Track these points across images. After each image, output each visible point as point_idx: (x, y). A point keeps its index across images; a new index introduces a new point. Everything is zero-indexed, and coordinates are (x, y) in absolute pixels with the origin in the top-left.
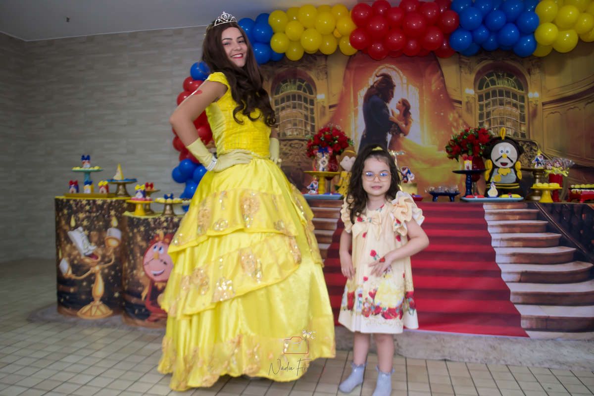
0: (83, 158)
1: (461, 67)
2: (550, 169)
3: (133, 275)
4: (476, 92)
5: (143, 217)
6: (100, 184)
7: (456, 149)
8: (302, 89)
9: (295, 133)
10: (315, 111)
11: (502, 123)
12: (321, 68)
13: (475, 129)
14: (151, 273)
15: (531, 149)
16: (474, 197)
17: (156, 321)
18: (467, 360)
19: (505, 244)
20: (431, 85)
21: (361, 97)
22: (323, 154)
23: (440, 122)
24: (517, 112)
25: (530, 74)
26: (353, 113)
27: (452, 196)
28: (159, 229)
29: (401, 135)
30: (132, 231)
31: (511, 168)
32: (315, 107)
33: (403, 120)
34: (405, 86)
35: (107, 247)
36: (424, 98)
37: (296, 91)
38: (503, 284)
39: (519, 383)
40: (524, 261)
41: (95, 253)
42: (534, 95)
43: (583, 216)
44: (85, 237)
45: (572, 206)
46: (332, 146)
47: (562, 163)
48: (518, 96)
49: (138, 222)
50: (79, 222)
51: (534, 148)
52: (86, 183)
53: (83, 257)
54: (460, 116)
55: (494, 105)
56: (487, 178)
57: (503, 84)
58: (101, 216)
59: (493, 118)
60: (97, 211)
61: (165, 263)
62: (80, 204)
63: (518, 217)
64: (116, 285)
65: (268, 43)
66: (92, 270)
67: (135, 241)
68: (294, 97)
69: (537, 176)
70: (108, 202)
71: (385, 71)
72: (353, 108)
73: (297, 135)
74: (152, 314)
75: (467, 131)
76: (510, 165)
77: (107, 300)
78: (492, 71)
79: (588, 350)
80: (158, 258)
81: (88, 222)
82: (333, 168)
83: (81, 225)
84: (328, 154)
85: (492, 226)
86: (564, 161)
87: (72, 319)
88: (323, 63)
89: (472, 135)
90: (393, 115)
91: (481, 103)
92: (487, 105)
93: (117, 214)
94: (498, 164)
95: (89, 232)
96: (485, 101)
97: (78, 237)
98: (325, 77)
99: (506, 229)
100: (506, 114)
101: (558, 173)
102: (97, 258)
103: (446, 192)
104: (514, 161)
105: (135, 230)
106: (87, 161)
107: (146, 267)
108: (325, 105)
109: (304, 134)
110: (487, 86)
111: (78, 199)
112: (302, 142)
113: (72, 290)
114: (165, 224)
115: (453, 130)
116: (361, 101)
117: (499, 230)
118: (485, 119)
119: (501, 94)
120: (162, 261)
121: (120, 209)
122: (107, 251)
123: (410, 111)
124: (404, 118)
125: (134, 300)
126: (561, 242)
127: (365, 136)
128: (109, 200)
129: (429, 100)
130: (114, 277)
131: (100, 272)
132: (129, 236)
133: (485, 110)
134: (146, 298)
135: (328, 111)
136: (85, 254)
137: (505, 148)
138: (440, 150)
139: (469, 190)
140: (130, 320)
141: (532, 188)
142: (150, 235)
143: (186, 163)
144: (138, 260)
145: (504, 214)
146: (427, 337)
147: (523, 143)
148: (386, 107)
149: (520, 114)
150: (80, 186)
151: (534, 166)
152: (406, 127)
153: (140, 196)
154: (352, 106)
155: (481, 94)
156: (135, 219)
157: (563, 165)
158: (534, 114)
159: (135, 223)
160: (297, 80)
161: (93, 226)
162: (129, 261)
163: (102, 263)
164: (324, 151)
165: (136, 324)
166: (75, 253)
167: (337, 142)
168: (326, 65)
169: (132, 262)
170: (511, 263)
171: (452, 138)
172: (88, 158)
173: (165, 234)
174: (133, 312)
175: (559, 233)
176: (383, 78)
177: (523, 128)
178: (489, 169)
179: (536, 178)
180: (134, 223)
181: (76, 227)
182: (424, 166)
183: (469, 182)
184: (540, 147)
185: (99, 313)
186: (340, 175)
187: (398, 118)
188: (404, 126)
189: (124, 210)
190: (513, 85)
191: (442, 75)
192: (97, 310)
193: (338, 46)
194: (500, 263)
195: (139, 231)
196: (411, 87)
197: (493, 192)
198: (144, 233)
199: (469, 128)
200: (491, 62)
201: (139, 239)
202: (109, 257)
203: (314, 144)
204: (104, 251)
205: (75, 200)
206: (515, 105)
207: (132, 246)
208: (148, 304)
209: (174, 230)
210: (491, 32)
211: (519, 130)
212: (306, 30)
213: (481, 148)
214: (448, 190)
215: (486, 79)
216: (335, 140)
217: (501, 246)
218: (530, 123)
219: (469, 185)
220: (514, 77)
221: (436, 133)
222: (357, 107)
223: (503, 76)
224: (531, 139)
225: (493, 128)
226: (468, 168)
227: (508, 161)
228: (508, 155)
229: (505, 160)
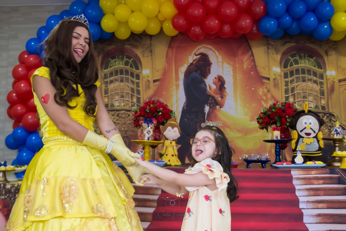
1: (268, 48)
4: (282, 71)
7: (266, 120)
8: (129, 65)
9: (122, 104)
10: (140, 85)
11: (305, 97)
12: (146, 46)
13: (282, 103)
15: (331, 120)
16: (283, 164)
19: (311, 205)
20: (243, 63)
21: (182, 73)
22: (148, 124)
23: (251, 96)
24: (317, 88)
25: (327, 56)
26: (175, 87)
27: (264, 163)
29: (218, 107)
31: (314, 137)
32: (140, 81)
33: (219, 94)
34: (221, 63)
36: (237, 74)
37: (123, 66)
40: (328, 221)
42: (331, 73)
46: (157, 118)
48: (318, 74)
51: (333, 119)
54: (268, 91)
55: (297, 82)
56: (293, 147)
57: (305, 64)
59: (297, 93)
63: (321, 181)
65: (99, 24)
68: (122, 72)
69: (337, 145)
71: (203, 50)
72: (175, 82)
73: (124, 106)
75: (275, 105)
76: (313, 135)
78: (295, 52)
82: (157, 137)
84: (153, 125)
85: (299, 190)
88: (149, 42)
89: (280, 109)
90: (210, 89)
91: (287, 79)
92: (292, 81)
94: (303, 134)
96: (289, 78)
98: (150, 55)
99: (312, 193)
100: (308, 90)
103: (258, 159)
104: (317, 131)
108: (149, 79)
109: (130, 105)
110: (291, 65)
112: (129, 113)
115: (263, 103)
116: (182, 76)
117: (306, 193)
118: (290, 94)
119: (303, 72)
123: (225, 86)
124: (219, 92)
127: (185, 108)
129: (242, 76)
133: (290, 86)
135: (152, 84)
137: (308, 120)
138: (252, 120)
139: (278, 157)
141: (332, 155)
143: (19, 131)
145: (310, 179)
147: (323, 115)
148: (205, 82)
149: (320, 89)
151: (334, 135)
152: (221, 100)
155: (285, 72)
158: (332, 89)
160: (125, 57)
164: (149, 122)
167: (160, 113)
168: (151, 44)
170: (317, 223)
171: (262, 111)
176: (201, 56)
177: (323, 102)
178: (295, 139)
179: (336, 146)
182: (239, 135)
183: (278, 150)
184: (338, 118)
186: (163, 143)
187: (215, 92)
188: (220, 99)
190: (313, 64)
191: (253, 55)
193: (162, 28)
194: (307, 223)
196: (226, 65)
197: (299, 159)
199: (277, 102)
200: (294, 44)
203: (140, 115)
206: (315, 82)
209: (6, 197)
210: (294, 19)
211: (319, 104)
212: (133, 13)
213: (288, 120)
214: (260, 158)
215: (290, 60)
216: (159, 112)
217: (308, 208)
218: (329, 97)
219: (278, 153)
220: (314, 57)
221: (248, 105)
222: (178, 82)
223: (305, 56)
224: (330, 111)
225: (297, 101)
226: (277, 137)
227: (311, 132)
228: (310, 126)
229: (308, 131)
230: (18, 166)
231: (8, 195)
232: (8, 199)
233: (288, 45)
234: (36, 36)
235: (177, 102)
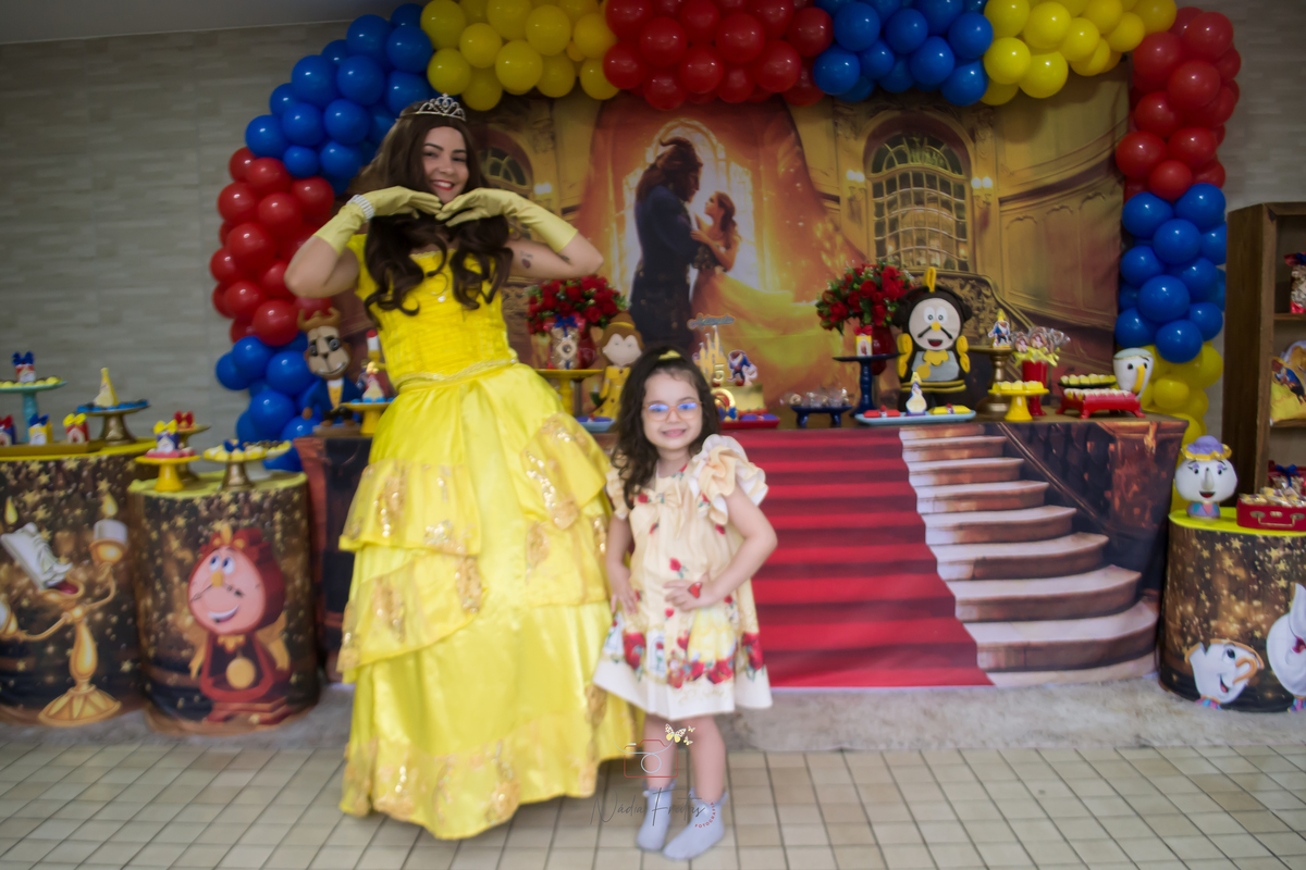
0: (17, 359)
1: (836, 124)
2: (1023, 352)
3: (166, 624)
4: (867, 178)
5: (181, 496)
6: (68, 420)
7: (839, 308)
8: (501, 173)
11: (921, 241)
12: (540, 125)
13: (875, 267)
14: (208, 617)
15: (980, 294)
16: (880, 416)
17: (227, 719)
18: (882, 747)
19: (943, 506)
20: (776, 162)
21: (630, 189)
22: (565, 329)
23: (797, 242)
24: (949, 218)
25: (974, 141)
26: (614, 225)
27: (834, 414)
28: (220, 519)
29: (718, 270)
30: (157, 527)
31: (948, 350)
33: (721, 238)
34: (723, 164)
35: (97, 563)
36: (763, 190)
38: (942, 585)
39: (986, 785)
40: (979, 538)
41: (70, 580)
42: (982, 183)
43: (1088, 445)
44: (42, 545)
45: (1068, 427)
46: (584, 313)
47: (1048, 339)
48: (952, 184)
49: (173, 508)
50: (27, 513)
51: (985, 291)
52: (35, 420)
53: (41, 590)
54: (837, 229)
55: (904, 205)
56: (902, 371)
57: (923, 161)
58: (76, 496)
59: (904, 232)
60: (67, 484)
61: (239, 593)
62: (24, 471)
63: (966, 453)
64: (124, 645)
65: (423, 74)
66: (66, 618)
67: (166, 549)
69: (999, 363)
70: (90, 464)
72: (614, 212)
74: (217, 705)
75: (858, 272)
76: (947, 343)
77: (106, 680)
78: (899, 133)
79: (1104, 703)
80: (223, 584)
81: (47, 512)
82: (587, 359)
83: (32, 519)
84: (577, 330)
85: (918, 473)
86: (1049, 335)
87: (29, 732)
88: (546, 115)
89: (870, 283)
90: (699, 227)
91: (879, 200)
92: (891, 204)
93: (114, 487)
94: (923, 343)
95: (53, 535)
96: (886, 195)
97: (28, 546)
98: (551, 146)
99: (945, 478)
100: (929, 223)
101: (1040, 358)
102: (75, 590)
103: (824, 405)
104: (955, 335)
105: (165, 526)
106: (27, 365)
107: (196, 606)
110: (891, 164)
111: (19, 459)
113: (21, 666)
114: (233, 509)
115: (824, 257)
116: (630, 198)
117: (932, 479)
118: (888, 234)
119: (918, 181)
120: (230, 588)
121: (120, 476)
122: (97, 572)
123: (735, 218)
124: (721, 234)
125: (173, 679)
126: (1049, 498)
127: (641, 274)
128: (93, 458)
129: (773, 194)
130: (117, 628)
131: (86, 620)
132: (149, 541)
133: (887, 216)
134: (200, 671)
136: (45, 583)
137: (936, 308)
139: (866, 396)
140: (166, 722)
141: (990, 391)
142: (200, 535)
143: (248, 347)
144: (176, 592)
145: (941, 448)
146: (800, 702)
147: (963, 282)
148: (685, 212)
149: (957, 222)
150: (19, 426)
152: (725, 253)
153: (166, 446)
154: (612, 209)
155: (877, 181)
156: (161, 502)
157: (1049, 343)
158: (984, 222)
159: (163, 510)
160: (490, 152)
161: (60, 520)
162: (155, 595)
163: (89, 600)
164: (566, 324)
165: (182, 730)
166: (23, 581)
167: (592, 301)
168: (551, 119)
169: (163, 595)
170: (955, 544)
171: (829, 288)
172: (29, 359)
173: (235, 530)
174: (174, 705)
175: (1044, 481)
176: (675, 147)
177: (963, 252)
178: (904, 354)
179: (995, 367)
180: (158, 510)
181: (20, 524)
182: (769, 334)
183: (866, 379)
184: (995, 287)
185: (89, 711)
186: (602, 376)
187: (711, 233)
188: (722, 250)
189: (129, 479)
190: (942, 161)
191: (799, 142)
192: (84, 706)
193: (578, 80)
194: (934, 545)
195: (173, 528)
196: (735, 167)
197: (916, 404)
198: (185, 531)
199: (864, 266)
200: (897, 114)
201: (175, 544)
202: (102, 585)
203: (544, 308)
204: (91, 572)
205: (12, 464)
206: (946, 205)
207: (159, 561)
208: (207, 686)
209: (254, 520)
210: (897, 54)
211: (955, 256)
212: (509, 45)
213: (889, 308)
214: (828, 402)
215: (888, 151)
216: (588, 298)
217: (937, 511)
218: (977, 242)
219: (866, 386)
220: (942, 144)
221: (789, 263)
222: (622, 212)
223: (921, 143)
224: (980, 272)
225: (905, 252)
226: (864, 350)
227: (943, 337)
228: (943, 323)
229: (937, 335)
230: (268, 442)
231: (256, 515)
232: (258, 525)
233: (884, 117)
234: (267, 111)
235: (621, 258)
